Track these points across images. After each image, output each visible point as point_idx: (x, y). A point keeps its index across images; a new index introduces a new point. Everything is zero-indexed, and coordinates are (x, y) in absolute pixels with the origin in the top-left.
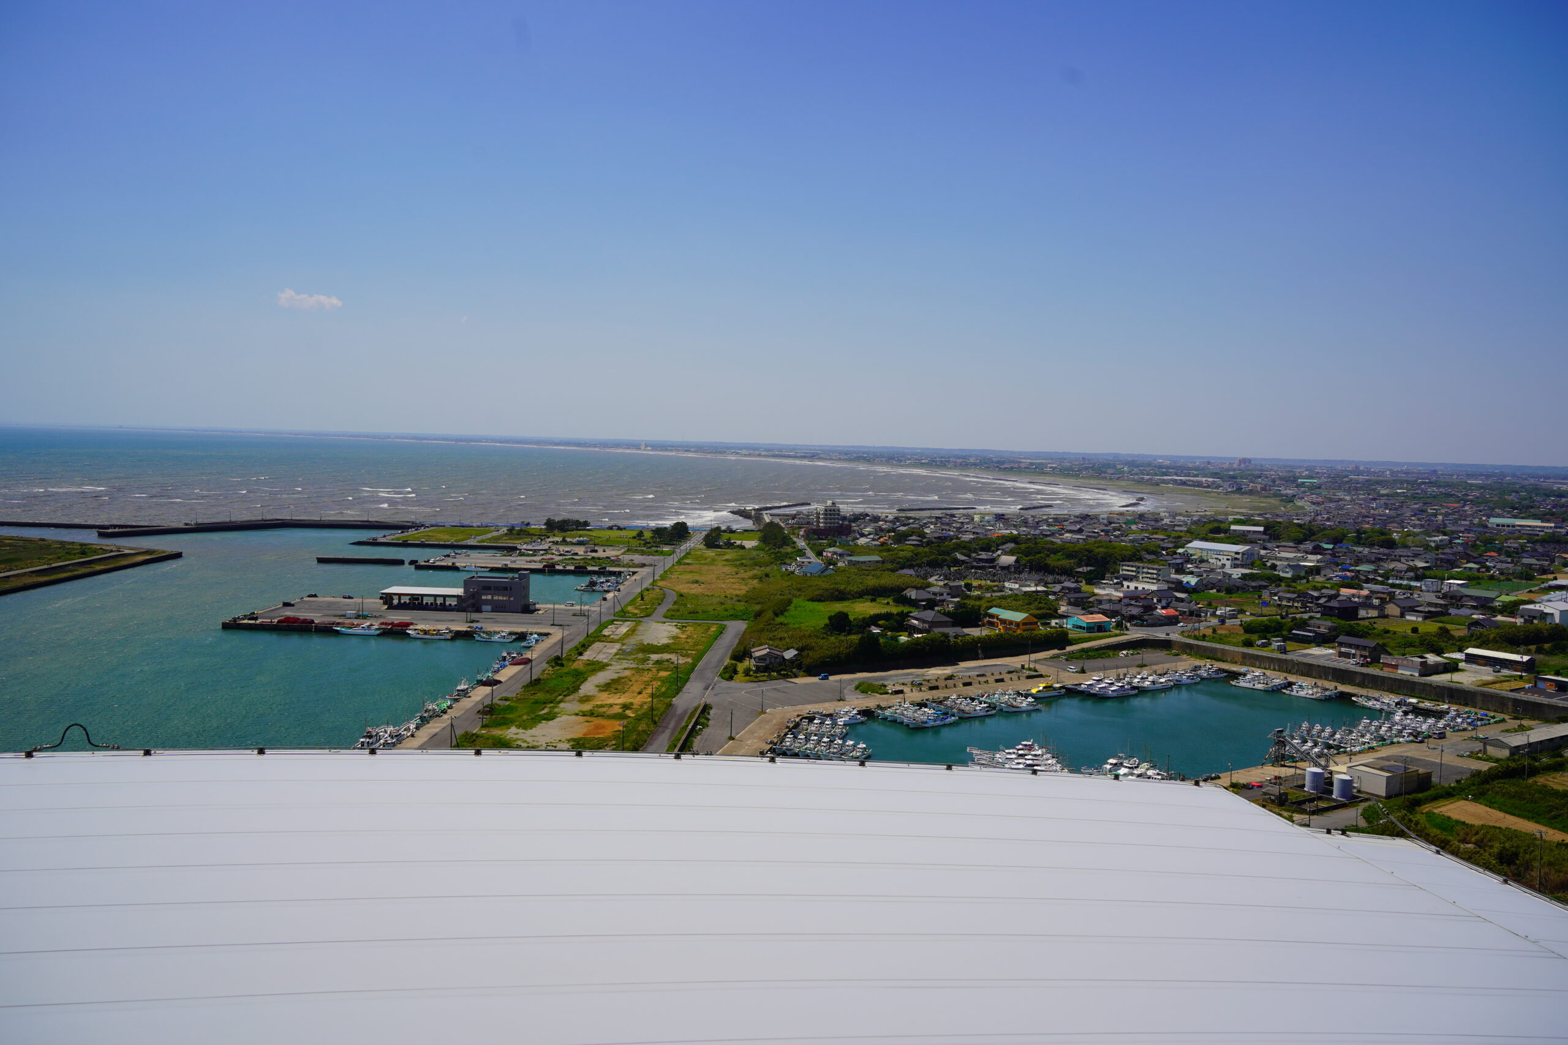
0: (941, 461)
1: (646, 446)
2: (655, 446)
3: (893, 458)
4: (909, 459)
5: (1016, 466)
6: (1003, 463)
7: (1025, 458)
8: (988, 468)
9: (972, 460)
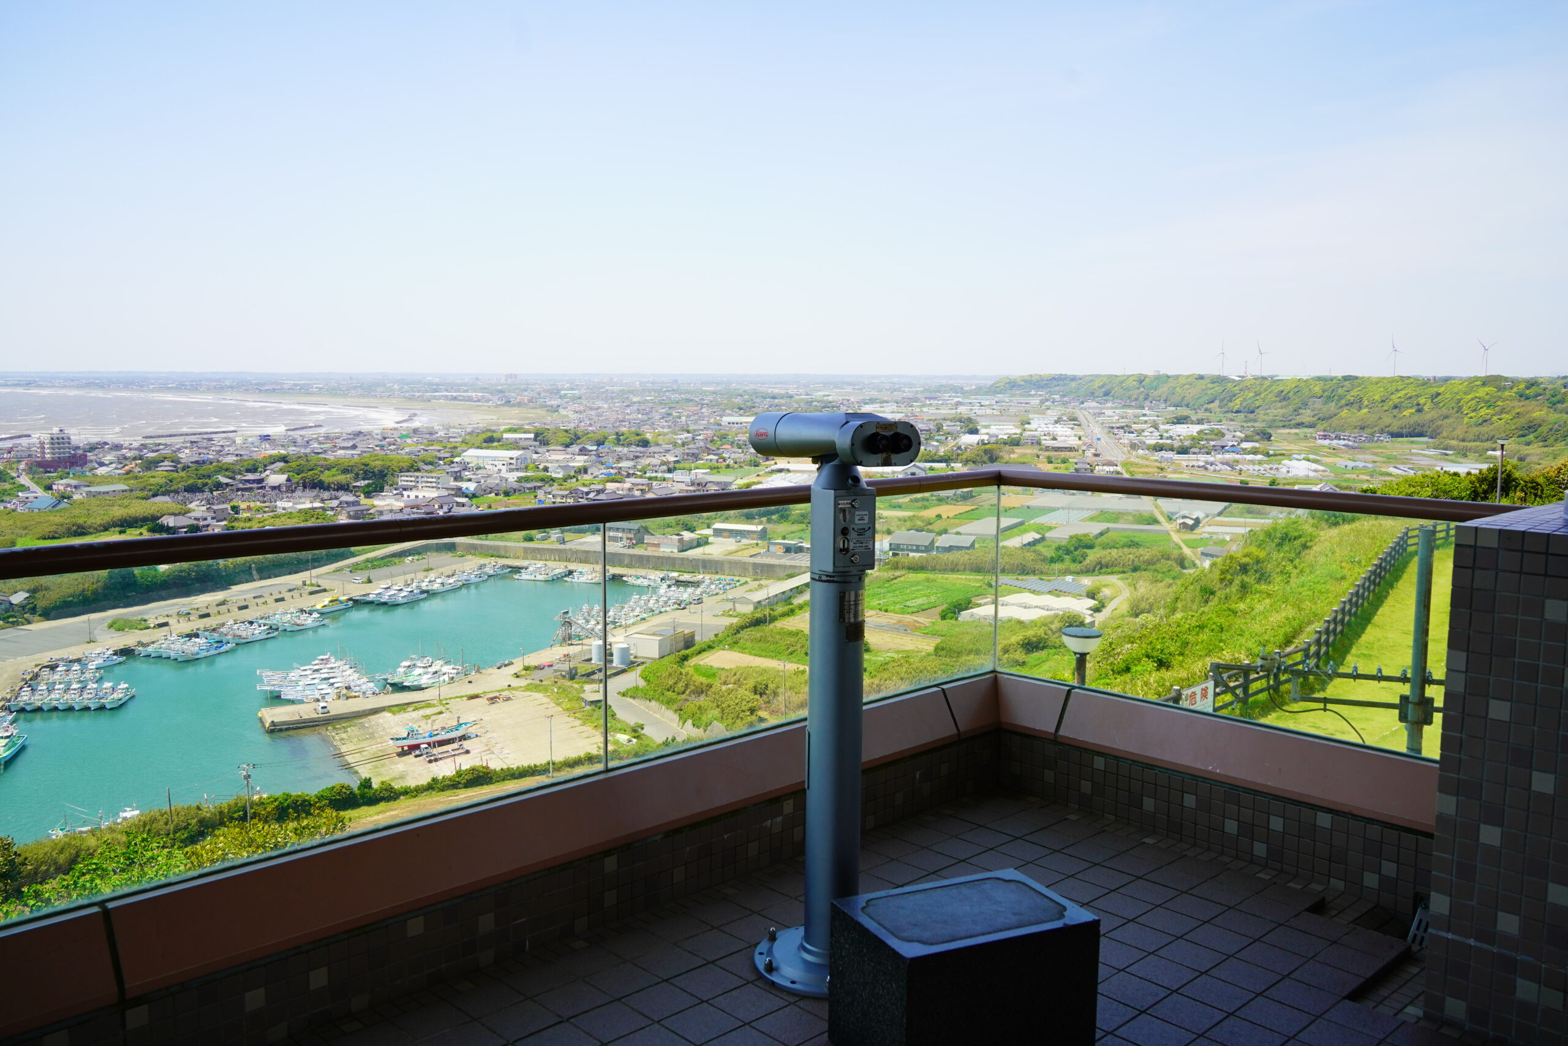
0: (192, 385)
3: (133, 383)
4: (152, 384)
5: (279, 387)
6: (264, 384)
7: (287, 380)
8: (247, 390)
9: (228, 383)
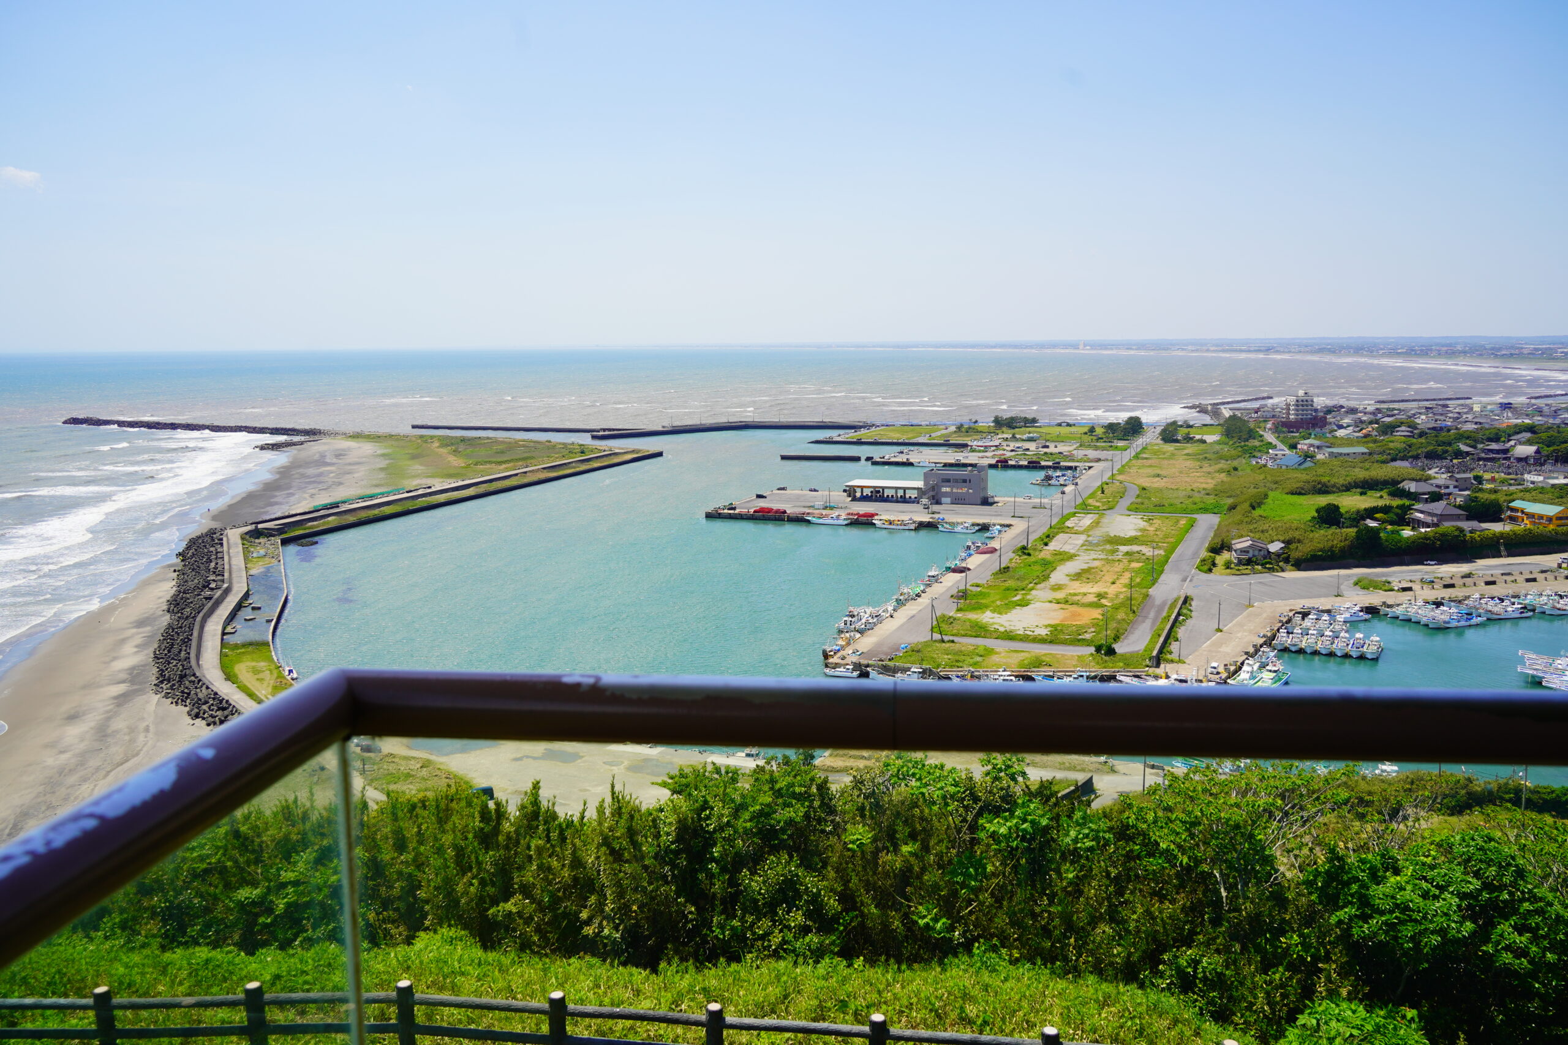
0: (1422, 350)
1: (1085, 345)
2: (1094, 345)
4: (1382, 349)
7: (1526, 344)
8: (1481, 355)
